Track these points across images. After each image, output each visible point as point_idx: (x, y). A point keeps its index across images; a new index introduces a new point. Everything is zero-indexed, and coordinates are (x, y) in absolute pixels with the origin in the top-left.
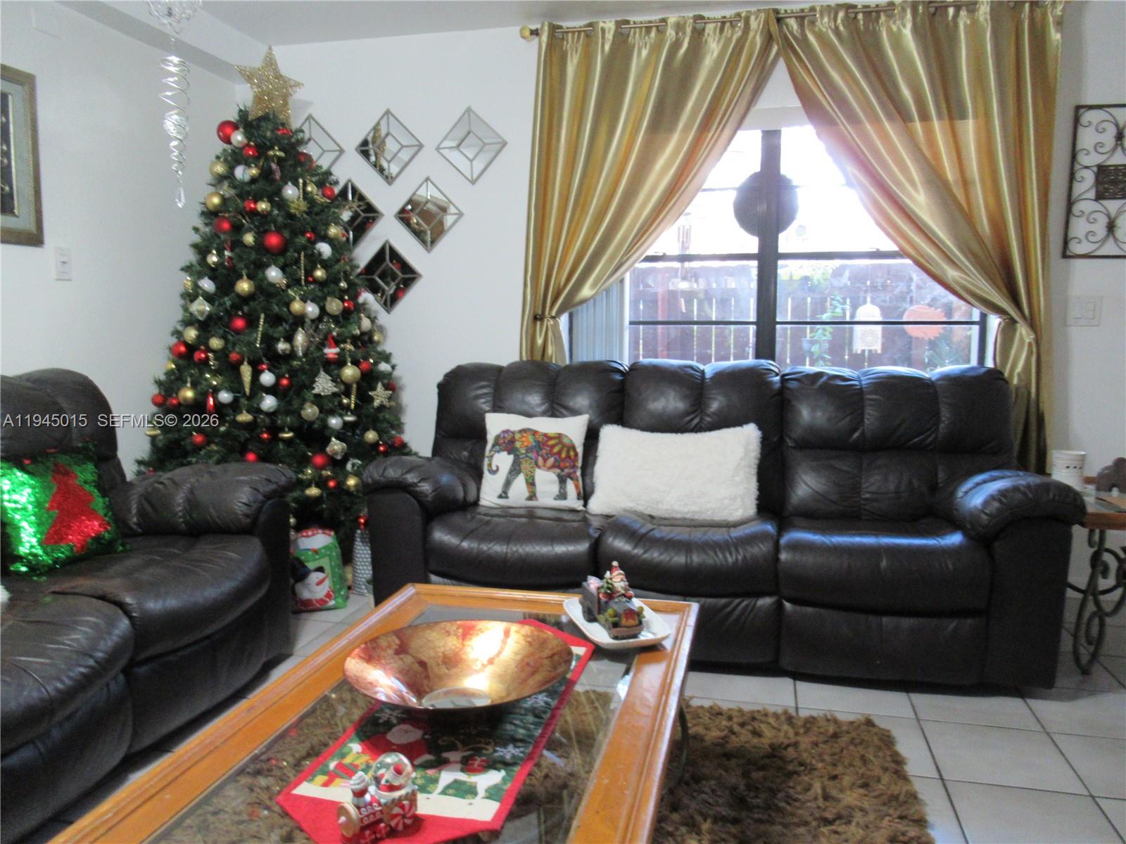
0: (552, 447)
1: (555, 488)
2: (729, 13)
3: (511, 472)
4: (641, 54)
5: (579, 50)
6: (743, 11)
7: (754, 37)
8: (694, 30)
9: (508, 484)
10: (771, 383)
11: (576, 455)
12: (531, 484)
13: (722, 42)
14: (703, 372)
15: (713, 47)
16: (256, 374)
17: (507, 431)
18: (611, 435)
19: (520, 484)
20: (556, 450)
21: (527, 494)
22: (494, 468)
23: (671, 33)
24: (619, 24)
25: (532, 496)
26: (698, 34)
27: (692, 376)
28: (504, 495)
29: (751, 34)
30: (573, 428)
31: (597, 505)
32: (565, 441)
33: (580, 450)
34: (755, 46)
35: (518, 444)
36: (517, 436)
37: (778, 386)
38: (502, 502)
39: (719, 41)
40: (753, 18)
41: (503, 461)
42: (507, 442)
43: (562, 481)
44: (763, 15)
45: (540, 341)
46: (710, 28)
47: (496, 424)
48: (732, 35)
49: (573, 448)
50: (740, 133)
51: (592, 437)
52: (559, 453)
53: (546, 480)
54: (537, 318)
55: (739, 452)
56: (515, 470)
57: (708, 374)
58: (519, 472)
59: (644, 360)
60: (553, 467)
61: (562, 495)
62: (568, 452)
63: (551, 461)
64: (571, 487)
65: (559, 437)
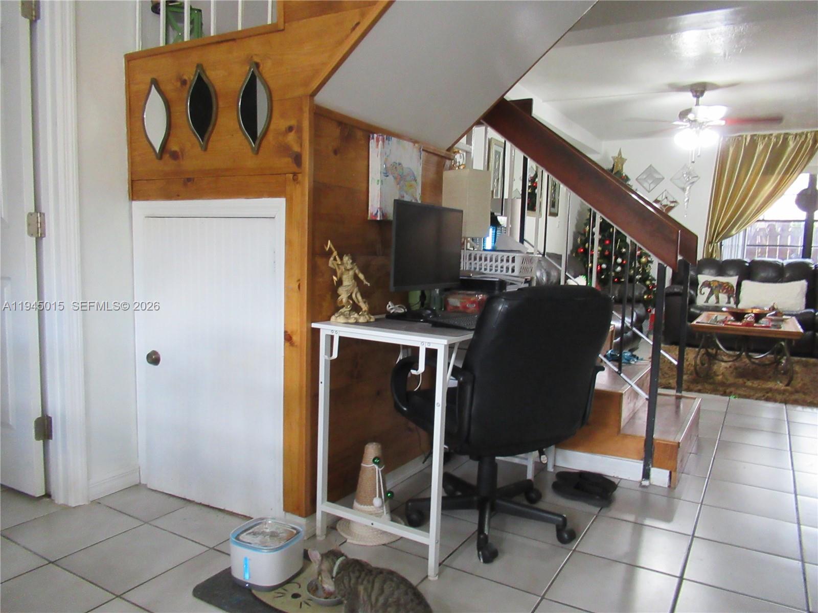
0: (726, 286)
1: (726, 300)
2: (799, 131)
3: (709, 294)
4: (760, 147)
5: (734, 146)
6: (805, 130)
7: (809, 141)
8: (784, 138)
9: (708, 298)
10: (811, 268)
11: (734, 290)
12: (717, 298)
13: (795, 142)
14: (783, 264)
15: (791, 144)
16: (616, 259)
17: (707, 281)
18: (746, 284)
19: (713, 298)
20: (727, 287)
21: (715, 302)
22: (702, 293)
23: (774, 140)
24: (752, 136)
25: (718, 302)
26: (785, 140)
27: (777, 264)
28: (707, 301)
29: (808, 140)
30: (733, 280)
31: (740, 306)
32: (730, 285)
33: (735, 288)
34: (809, 144)
35: (712, 285)
36: (711, 283)
37: (814, 269)
38: (706, 304)
39: (794, 142)
40: (809, 134)
41: (707, 291)
42: (707, 284)
43: (729, 298)
44: (813, 134)
45: (710, 251)
46: (790, 137)
47: (702, 278)
48: (800, 140)
49: (733, 287)
50: (801, 175)
51: (739, 285)
52: (728, 288)
53: (723, 297)
54: (710, 243)
55: (799, 290)
56: (711, 293)
57: (785, 265)
58: (713, 294)
59: (757, 259)
60: (725, 293)
61: (729, 302)
62: (731, 288)
63: (725, 291)
64: (732, 300)
65: (728, 283)
